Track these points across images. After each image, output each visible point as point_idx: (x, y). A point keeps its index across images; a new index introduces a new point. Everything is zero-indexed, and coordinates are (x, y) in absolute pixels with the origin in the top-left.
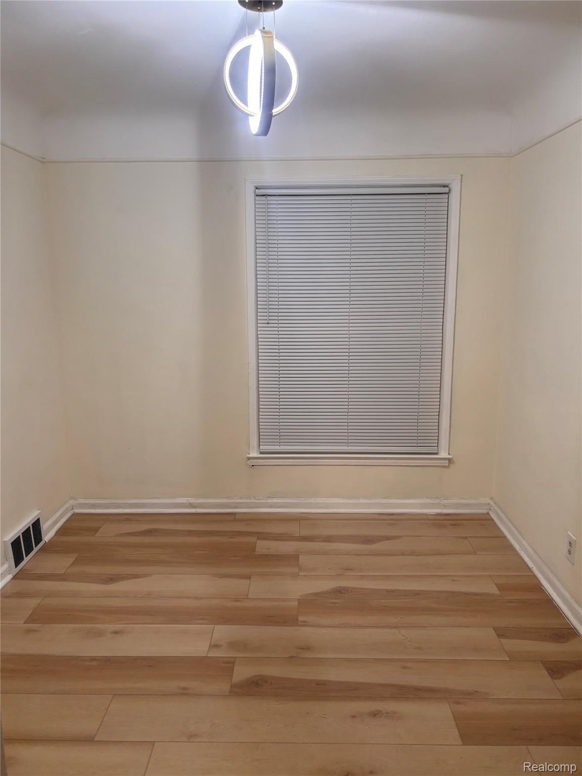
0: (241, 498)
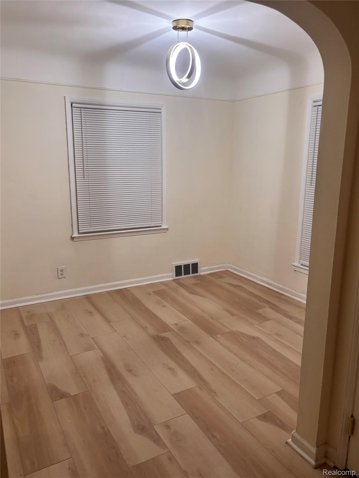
0: (289, 288)
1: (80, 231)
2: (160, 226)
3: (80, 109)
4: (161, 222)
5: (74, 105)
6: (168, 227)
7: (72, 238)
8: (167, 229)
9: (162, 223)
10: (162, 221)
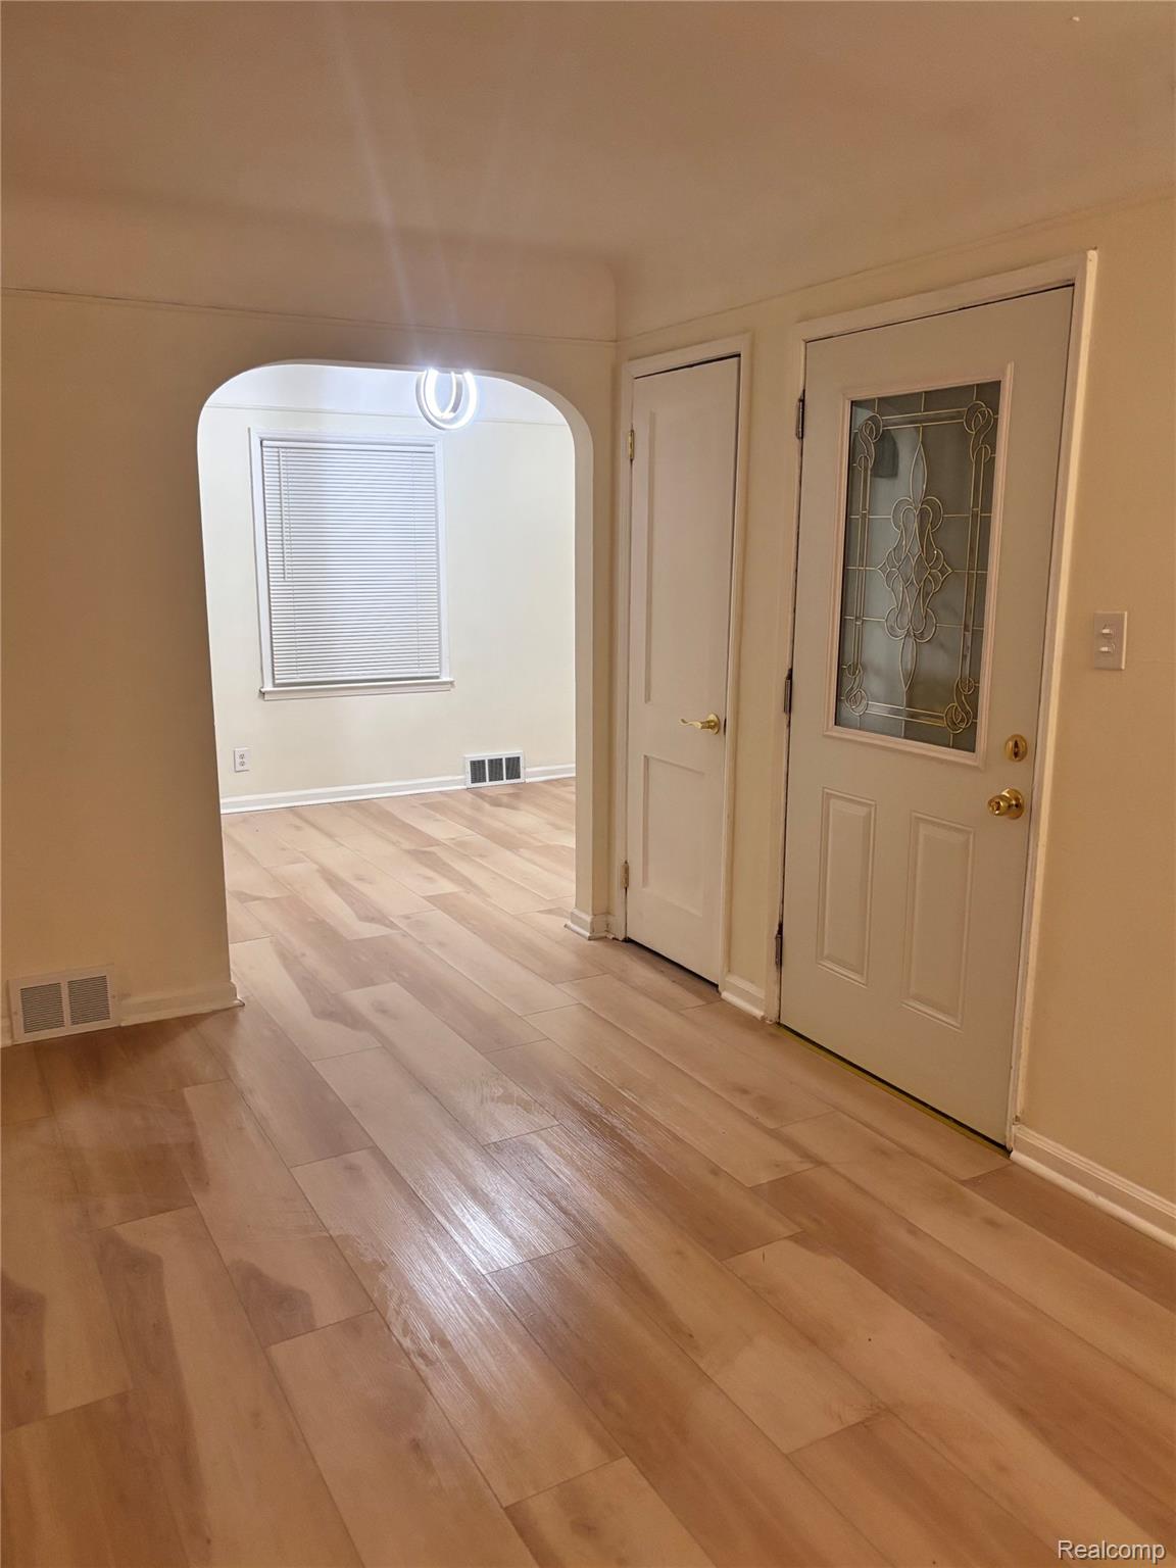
1: (277, 681)
2: (437, 677)
3: (276, 450)
4: (438, 669)
5: (265, 443)
6: (452, 679)
7: (262, 694)
8: (451, 683)
9: (440, 672)
10: (440, 667)
